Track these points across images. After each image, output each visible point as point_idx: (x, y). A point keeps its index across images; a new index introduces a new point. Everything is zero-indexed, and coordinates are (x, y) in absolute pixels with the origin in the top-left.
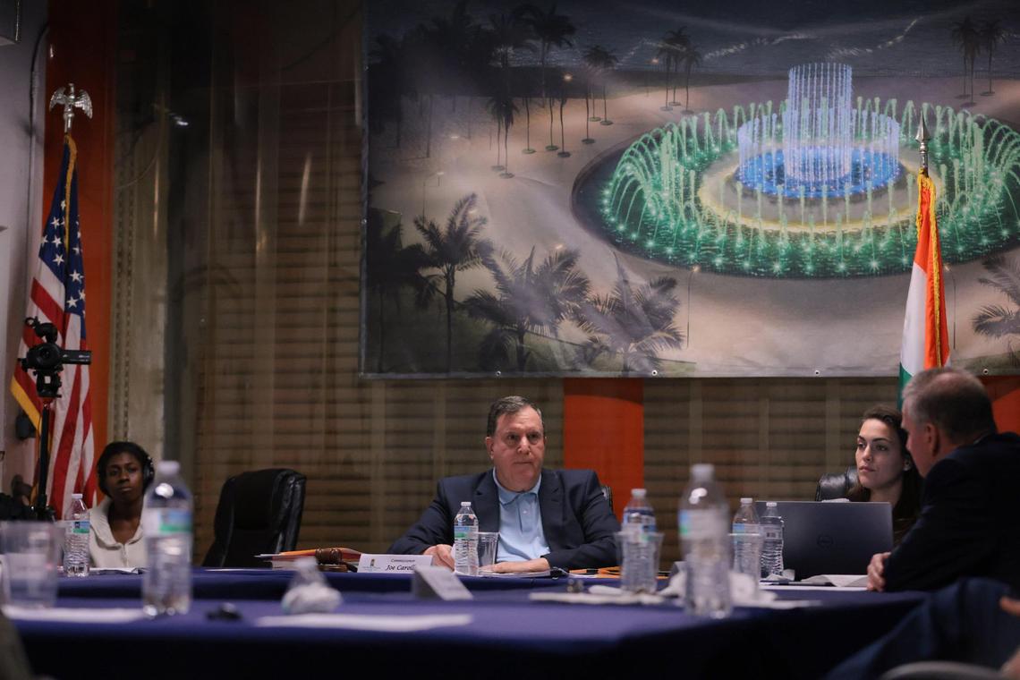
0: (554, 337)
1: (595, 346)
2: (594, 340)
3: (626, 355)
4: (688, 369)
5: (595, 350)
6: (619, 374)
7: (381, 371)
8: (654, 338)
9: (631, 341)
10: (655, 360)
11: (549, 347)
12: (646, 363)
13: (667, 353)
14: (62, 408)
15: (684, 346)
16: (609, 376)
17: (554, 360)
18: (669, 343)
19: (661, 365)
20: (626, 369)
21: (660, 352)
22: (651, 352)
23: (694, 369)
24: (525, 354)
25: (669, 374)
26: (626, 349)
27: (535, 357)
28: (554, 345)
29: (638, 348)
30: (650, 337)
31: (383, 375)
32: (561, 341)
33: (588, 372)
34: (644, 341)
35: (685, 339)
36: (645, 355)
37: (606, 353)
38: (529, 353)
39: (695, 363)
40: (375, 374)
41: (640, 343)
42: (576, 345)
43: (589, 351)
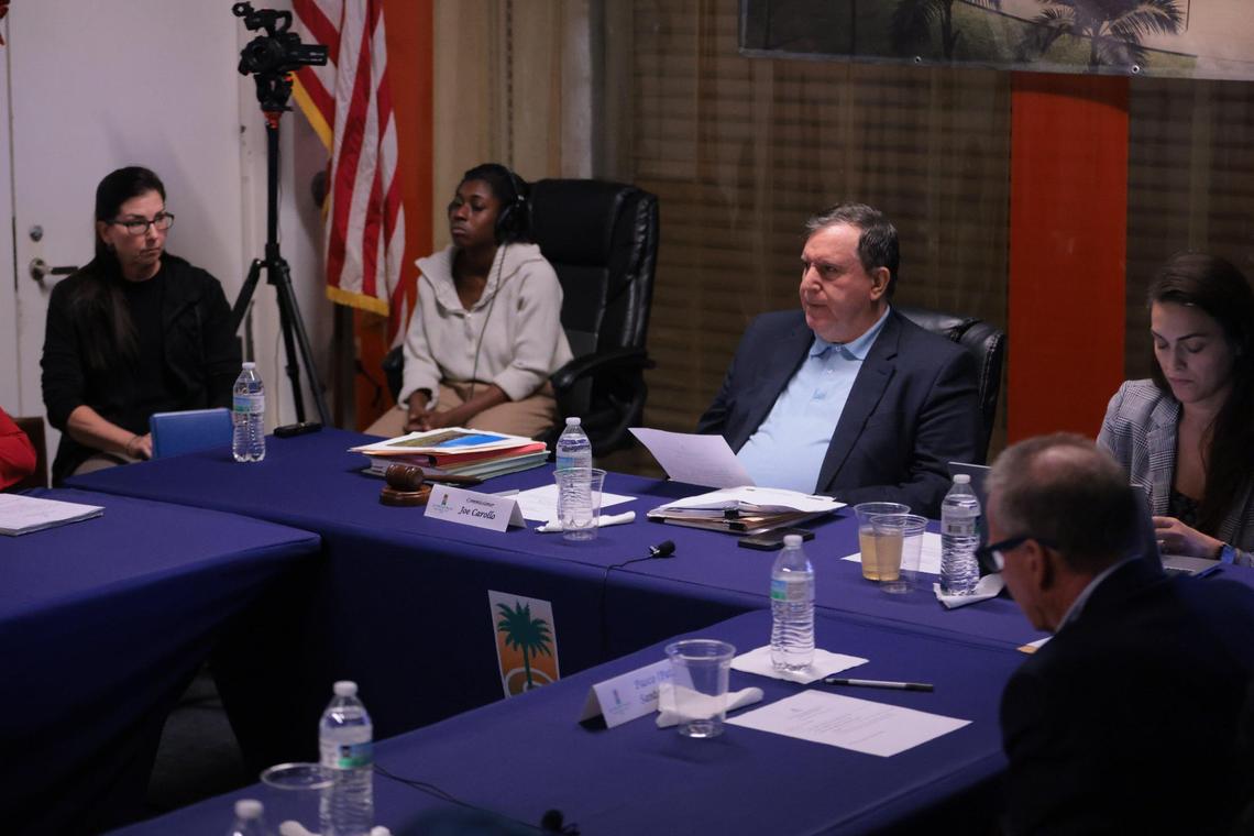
0: (995, 9)
1: (1053, 24)
2: (1051, 15)
3: (1096, 39)
4: (1184, 66)
5: (1051, 29)
6: (1084, 68)
7: (767, 48)
8: (1139, 15)
9: (1105, 19)
10: (1137, 50)
11: (986, 24)
12: (1124, 52)
13: (1154, 38)
14: (343, 99)
15: (1181, 30)
16: (1071, 72)
17: (992, 43)
18: (1161, 24)
19: (1146, 57)
20: (1095, 62)
21: (1145, 36)
22: (1133, 36)
23: (1193, 66)
24: (953, 31)
25: (1157, 71)
26: (1096, 31)
27: (966, 36)
28: (994, 19)
29: (1114, 29)
30: (1132, 13)
31: (769, 53)
32: (1004, 15)
33: (1041, 65)
34: (1124, 19)
35: (1184, 17)
36: (1124, 41)
37: (1066, 35)
38: (958, 32)
39: (1196, 57)
40: (761, 51)
41: (1118, 21)
42: (1025, 21)
43: (1043, 32)
